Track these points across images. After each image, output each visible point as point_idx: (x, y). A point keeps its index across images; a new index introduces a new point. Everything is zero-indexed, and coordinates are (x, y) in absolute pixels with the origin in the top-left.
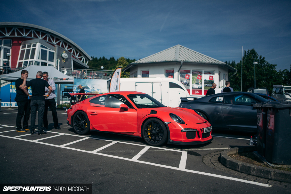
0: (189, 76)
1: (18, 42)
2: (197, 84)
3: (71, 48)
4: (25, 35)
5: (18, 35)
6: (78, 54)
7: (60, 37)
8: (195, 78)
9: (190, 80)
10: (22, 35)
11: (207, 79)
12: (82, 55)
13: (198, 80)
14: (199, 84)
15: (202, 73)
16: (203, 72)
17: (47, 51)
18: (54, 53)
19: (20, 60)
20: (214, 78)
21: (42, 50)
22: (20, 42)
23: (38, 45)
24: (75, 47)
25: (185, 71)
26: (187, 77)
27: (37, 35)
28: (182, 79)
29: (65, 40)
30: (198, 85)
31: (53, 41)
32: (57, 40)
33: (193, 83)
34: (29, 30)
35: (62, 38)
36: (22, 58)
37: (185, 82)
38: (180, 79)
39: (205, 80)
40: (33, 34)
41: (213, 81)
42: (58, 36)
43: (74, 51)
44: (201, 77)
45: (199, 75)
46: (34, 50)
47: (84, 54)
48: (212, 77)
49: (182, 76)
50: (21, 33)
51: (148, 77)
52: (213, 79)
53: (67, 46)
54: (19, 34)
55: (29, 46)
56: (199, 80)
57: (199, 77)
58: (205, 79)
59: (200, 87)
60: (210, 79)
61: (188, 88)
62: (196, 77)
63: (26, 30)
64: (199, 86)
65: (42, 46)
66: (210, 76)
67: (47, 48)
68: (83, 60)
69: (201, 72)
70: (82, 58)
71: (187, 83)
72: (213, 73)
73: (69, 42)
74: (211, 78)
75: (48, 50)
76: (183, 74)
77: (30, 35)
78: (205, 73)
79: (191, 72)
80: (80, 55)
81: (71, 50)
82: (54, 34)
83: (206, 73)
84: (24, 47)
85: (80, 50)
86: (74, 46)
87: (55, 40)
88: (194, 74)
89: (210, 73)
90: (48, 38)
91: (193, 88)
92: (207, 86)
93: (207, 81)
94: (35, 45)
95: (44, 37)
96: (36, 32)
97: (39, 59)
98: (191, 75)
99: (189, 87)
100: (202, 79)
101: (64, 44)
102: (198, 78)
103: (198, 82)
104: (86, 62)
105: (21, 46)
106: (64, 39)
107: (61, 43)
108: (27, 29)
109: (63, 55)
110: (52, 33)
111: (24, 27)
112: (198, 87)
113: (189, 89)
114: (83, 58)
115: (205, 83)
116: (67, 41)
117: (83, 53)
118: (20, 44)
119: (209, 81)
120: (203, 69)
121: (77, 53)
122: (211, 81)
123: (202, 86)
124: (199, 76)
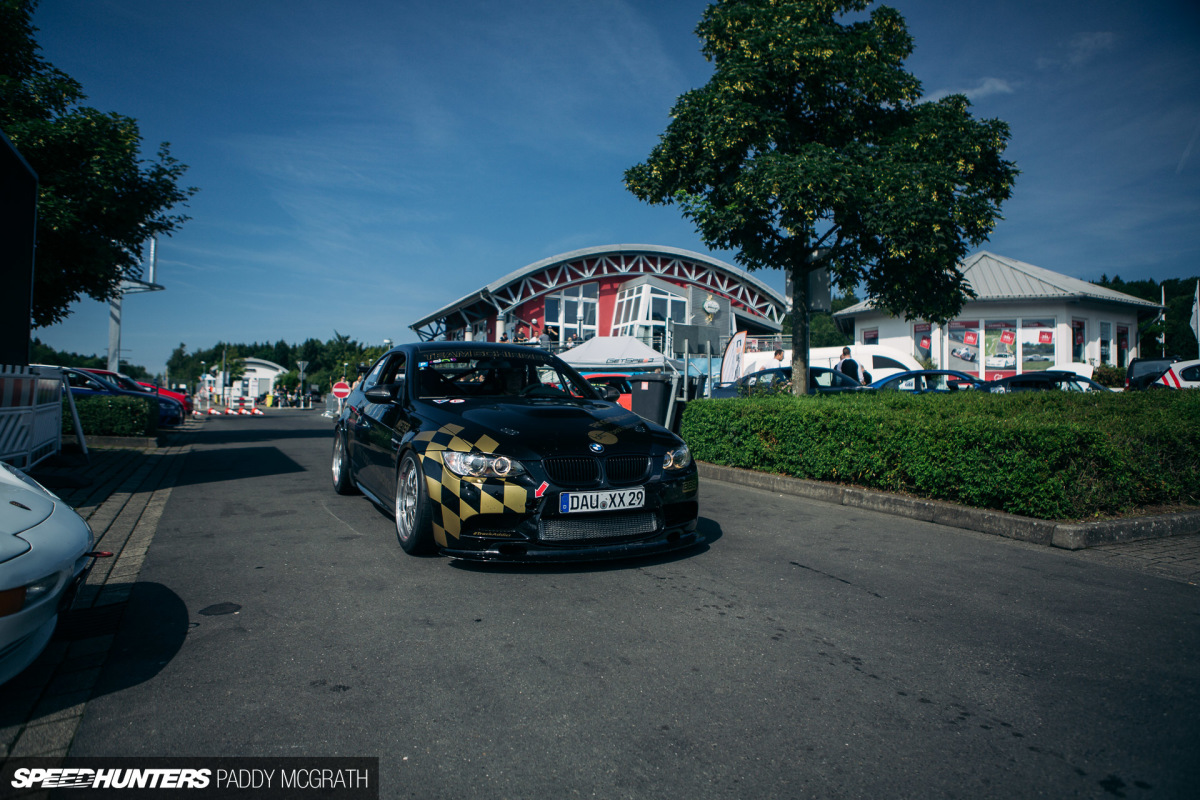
0: (975, 336)
1: (612, 286)
2: (1000, 356)
3: (737, 286)
4: (624, 270)
5: (609, 271)
6: (756, 297)
7: (706, 263)
8: (993, 340)
9: (978, 346)
10: (616, 271)
11: (1031, 342)
12: (767, 298)
13: (1003, 346)
14: (1006, 356)
15: (1015, 326)
16: (1019, 322)
17: (666, 301)
18: (684, 303)
19: (616, 324)
20: (1054, 336)
21: (654, 299)
22: (616, 285)
23: (646, 288)
24: (747, 281)
25: (962, 323)
26: (970, 338)
27: (651, 265)
28: (955, 344)
29: (720, 269)
30: (1004, 360)
31: (690, 273)
32: (699, 270)
33: (987, 354)
34: (633, 257)
35: (711, 265)
36: (617, 322)
37: (963, 351)
38: (949, 346)
39: (1026, 345)
40: (641, 266)
41: (1053, 346)
42: (701, 262)
43: (744, 292)
44: (1012, 336)
45: (1007, 331)
46: (638, 300)
47: (771, 297)
48: (1050, 334)
49: (954, 338)
50: (616, 267)
51: (877, 344)
52: (1050, 340)
53: (726, 282)
54: (611, 269)
55: (631, 293)
56: (1007, 346)
57: (1007, 337)
58: (1025, 342)
59: (1011, 363)
60: (1040, 340)
61: (974, 368)
62: (995, 339)
63: (626, 258)
64: (1007, 362)
65: (653, 291)
66: (1042, 333)
67: (666, 294)
68: (771, 312)
69: (1012, 324)
70: (766, 307)
71: (968, 356)
72: (1052, 323)
73: (729, 272)
74: (1046, 337)
75: (669, 298)
76: (957, 333)
77: (636, 268)
78: (1024, 326)
79: (982, 324)
80: (760, 300)
81: (738, 289)
82: (691, 259)
83: (1027, 325)
84: (622, 296)
85: (760, 289)
86: (743, 279)
87: (694, 272)
88: (988, 330)
89: (1040, 324)
90: (676, 269)
91: (987, 368)
92: (1031, 360)
93: (1032, 346)
94: (639, 291)
95: (667, 267)
96: (649, 258)
97: (647, 319)
98: (981, 333)
99: (976, 365)
100: (1015, 343)
101: (717, 279)
102: (1002, 340)
103: (1003, 351)
104: (779, 317)
105: (618, 295)
106: (716, 267)
107: (710, 277)
108: (629, 256)
109: (706, 306)
110: (686, 258)
111: (621, 252)
112: (1002, 365)
113: (977, 370)
114: (772, 307)
115: (1025, 353)
116: (725, 271)
117: (768, 294)
118: (616, 291)
119: (1039, 347)
120: (1018, 316)
121: (752, 295)
122: (1045, 345)
123: (1016, 361)
124: (1006, 334)
